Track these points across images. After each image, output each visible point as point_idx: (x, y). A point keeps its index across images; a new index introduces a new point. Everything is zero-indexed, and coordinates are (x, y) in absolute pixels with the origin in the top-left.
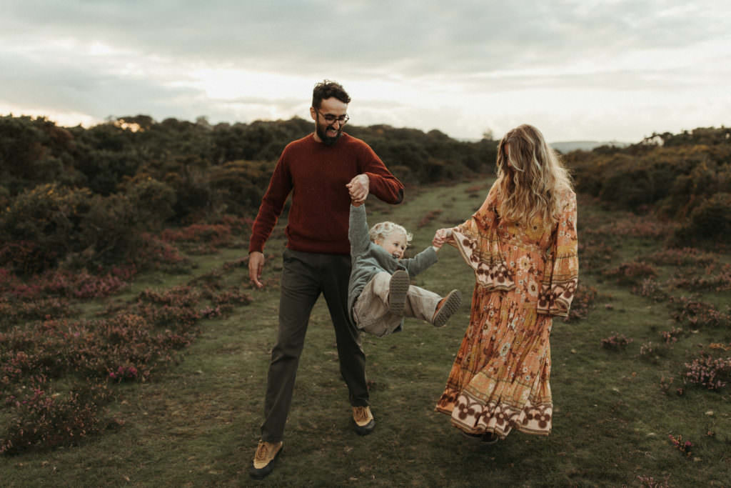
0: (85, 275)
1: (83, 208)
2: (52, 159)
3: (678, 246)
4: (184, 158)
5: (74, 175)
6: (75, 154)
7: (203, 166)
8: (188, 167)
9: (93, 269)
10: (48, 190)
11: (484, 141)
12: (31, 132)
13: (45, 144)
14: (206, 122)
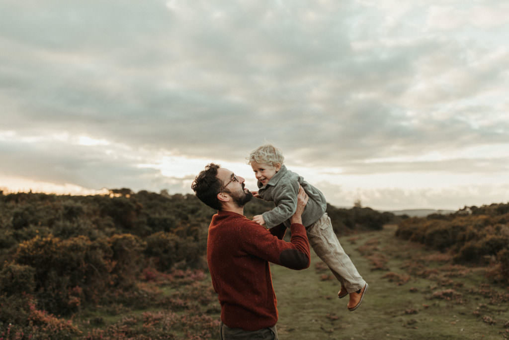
3: (453, 264)
11: (355, 208)
14: (167, 193)
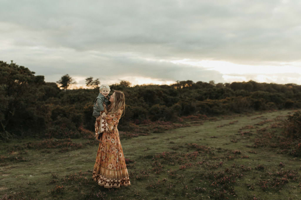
0: (163, 122)
1: (164, 109)
2: (158, 99)
4: (190, 99)
5: (163, 102)
6: (163, 97)
7: (194, 101)
8: (191, 101)
9: (164, 121)
10: (157, 105)
12: (154, 93)
13: (157, 95)
14: (213, 83)
